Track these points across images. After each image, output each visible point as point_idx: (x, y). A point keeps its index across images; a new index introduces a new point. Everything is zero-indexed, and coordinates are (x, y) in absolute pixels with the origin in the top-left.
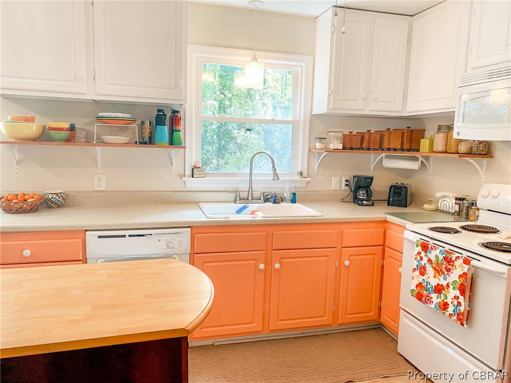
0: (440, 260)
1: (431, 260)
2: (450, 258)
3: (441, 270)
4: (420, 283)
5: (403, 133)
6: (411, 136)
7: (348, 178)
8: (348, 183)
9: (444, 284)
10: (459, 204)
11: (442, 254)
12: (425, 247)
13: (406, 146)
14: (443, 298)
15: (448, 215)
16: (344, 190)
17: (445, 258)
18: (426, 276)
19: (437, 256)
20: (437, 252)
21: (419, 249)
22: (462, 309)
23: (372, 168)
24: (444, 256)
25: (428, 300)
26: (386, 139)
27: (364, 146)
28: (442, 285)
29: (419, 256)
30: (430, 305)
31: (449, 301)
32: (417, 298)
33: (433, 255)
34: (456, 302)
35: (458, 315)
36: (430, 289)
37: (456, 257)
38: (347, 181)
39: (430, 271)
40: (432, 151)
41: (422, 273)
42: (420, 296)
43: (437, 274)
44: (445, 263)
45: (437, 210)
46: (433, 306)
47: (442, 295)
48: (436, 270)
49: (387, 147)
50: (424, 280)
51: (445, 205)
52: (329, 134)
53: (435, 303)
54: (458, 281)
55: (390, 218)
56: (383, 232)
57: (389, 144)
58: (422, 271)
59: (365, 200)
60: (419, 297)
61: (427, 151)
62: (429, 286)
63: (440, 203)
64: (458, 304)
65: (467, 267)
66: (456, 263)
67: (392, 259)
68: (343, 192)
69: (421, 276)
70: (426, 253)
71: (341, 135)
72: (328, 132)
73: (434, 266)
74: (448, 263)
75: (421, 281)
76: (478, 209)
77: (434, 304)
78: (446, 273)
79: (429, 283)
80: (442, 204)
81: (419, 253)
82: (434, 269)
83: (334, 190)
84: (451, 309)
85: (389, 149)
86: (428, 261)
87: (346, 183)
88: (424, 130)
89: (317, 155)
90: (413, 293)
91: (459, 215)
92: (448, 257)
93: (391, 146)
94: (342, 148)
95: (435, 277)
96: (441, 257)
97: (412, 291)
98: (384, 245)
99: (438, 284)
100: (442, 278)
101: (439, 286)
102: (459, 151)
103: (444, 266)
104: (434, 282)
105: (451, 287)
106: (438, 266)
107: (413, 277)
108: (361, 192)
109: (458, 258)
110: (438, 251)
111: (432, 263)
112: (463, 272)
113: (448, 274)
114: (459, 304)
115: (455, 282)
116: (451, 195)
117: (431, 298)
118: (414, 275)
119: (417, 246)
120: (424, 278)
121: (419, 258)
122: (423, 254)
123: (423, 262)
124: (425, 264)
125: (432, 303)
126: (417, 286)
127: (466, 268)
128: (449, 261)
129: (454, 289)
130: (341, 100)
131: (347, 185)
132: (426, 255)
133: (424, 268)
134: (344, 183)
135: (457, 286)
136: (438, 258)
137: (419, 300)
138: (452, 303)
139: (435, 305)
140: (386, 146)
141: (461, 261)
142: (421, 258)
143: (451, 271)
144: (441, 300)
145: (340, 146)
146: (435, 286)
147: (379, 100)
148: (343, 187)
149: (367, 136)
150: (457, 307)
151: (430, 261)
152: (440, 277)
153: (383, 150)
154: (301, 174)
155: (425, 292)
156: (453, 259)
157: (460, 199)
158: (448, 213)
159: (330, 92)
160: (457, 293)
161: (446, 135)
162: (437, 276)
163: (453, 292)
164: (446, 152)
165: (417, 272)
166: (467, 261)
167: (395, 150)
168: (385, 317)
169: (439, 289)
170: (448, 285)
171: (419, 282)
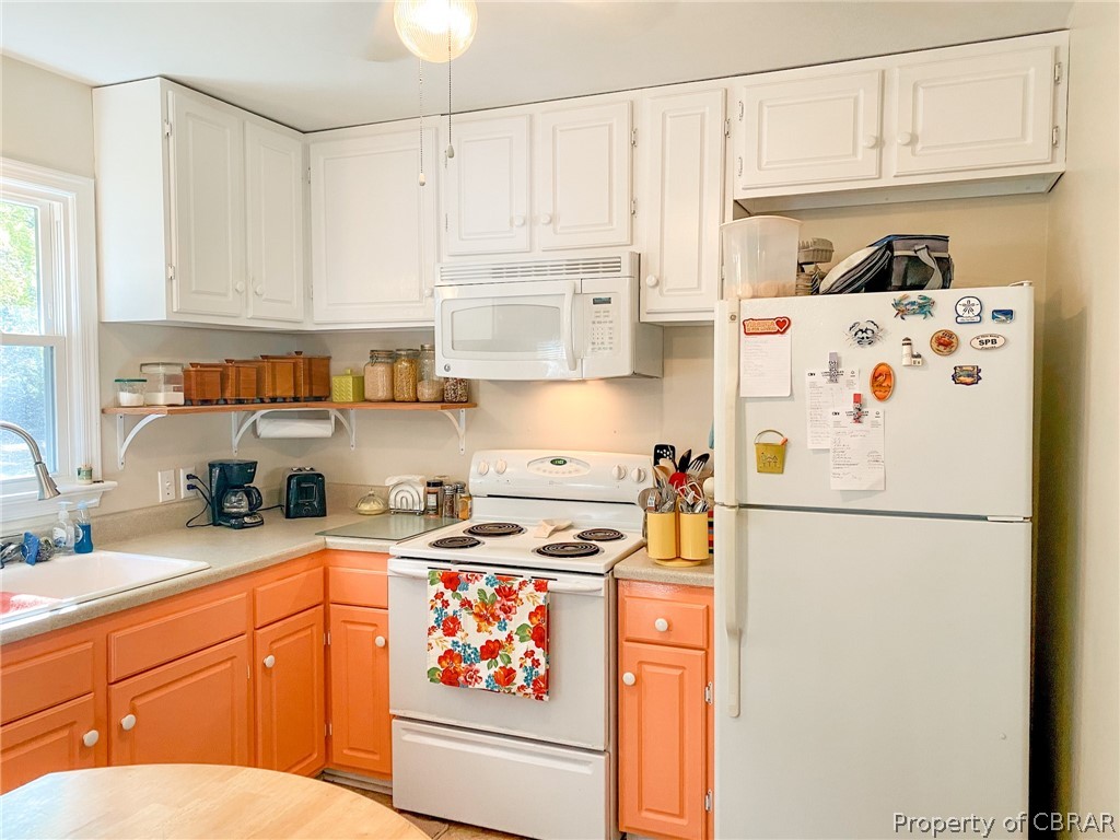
0: (488, 596)
1: (469, 602)
2: (510, 589)
3: (493, 615)
4: (449, 653)
5: (295, 365)
6: (310, 370)
7: (191, 471)
8: (192, 482)
9: (502, 636)
10: (436, 493)
11: (492, 586)
12: (452, 581)
13: (303, 392)
14: (501, 664)
15: (412, 516)
16: (186, 500)
17: (498, 591)
18: (459, 634)
19: (481, 592)
20: (481, 583)
21: (440, 586)
22: (542, 670)
23: (235, 441)
24: (497, 587)
25: (472, 678)
26: (268, 378)
27: (228, 395)
28: (497, 641)
29: (439, 602)
30: (477, 686)
31: (515, 665)
32: (444, 683)
33: (471, 593)
34: (529, 663)
35: (535, 682)
36: (473, 656)
37: (520, 584)
38: (189, 477)
39: (468, 622)
40: (361, 397)
41: (450, 632)
42: (451, 674)
43: (484, 624)
44: (499, 598)
45: (387, 511)
46: (483, 685)
47: (498, 659)
48: (480, 616)
49: (271, 394)
50: (455, 643)
51: (404, 500)
52: (145, 369)
53: (485, 678)
54: (529, 623)
55: (334, 542)
56: (322, 574)
57: (274, 390)
58: (450, 626)
59: (247, 515)
60: (450, 678)
61: (351, 399)
62: (469, 651)
63: (392, 497)
64: (533, 665)
65: (542, 595)
66: (521, 595)
67: (349, 627)
68: (187, 505)
69: (447, 638)
70: (454, 591)
71: (178, 371)
72: (142, 365)
73: (476, 610)
74: (506, 597)
75: (450, 647)
76: (470, 497)
77: (484, 680)
78: (502, 617)
79: (469, 646)
80: (398, 499)
81: (439, 595)
82: (477, 615)
83: (165, 504)
84: (520, 679)
85: (274, 400)
86: (462, 605)
87: (189, 482)
88: (329, 358)
89: (119, 422)
90: (434, 675)
91: (437, 513)
92: (504, 588)
93: (278, 393)
94: (183, 403)
95: (479, 630)
96: (490, 591)
97: (431, 672)
98: (325, 602)
99: (488, 642)
100: (494, 628)
101: (491, 645)
102: (421, 398)
103: (498, 606)
104: (478, 641)
105: (516, 638)
106: (486, 609)
107: (430, 644)
108: (233, 499)
109: (523, 584)
110: (483, 581)
111: (471, 606)
112: (537, 605)
113: (508, 617)
114: (536, 663)
115: (522, 627)
116: (418, 478)
117: (477, 671)
118: (430, 641)
119: (432, 583)
120: (455, 639)
121: (439, 605)
122: (448, 594)
123: (449, 611)
124: (455, 612)
125: (479, 680)
126: (441, 659)
127: (541, 598)
128: (506, 593)
129: (522, 640)
130: (196, 292)
131: (190, 487)
132: (456, 595)
133: (454, 620)
134: (184, 483)
135: (528, 632)
136: (485, 595)
137: (451, 684)
138: (521, 666)
139: (487, 681)
140: (268, 393)
141: (530, 588)
142: (446, 604)
143: (513, 611)
144: (497, 669)
145: (179, 398)
146: (482, 648)
147: (264, 297)
148: (183, 492)
149: (232, 373)
150: (532, 670)
151: (466, 604)
152: (490, 628)
153: (262, 401)
154: (90, 472)
155: (463, 665)
156: (516, 587)
157: (435, 485)
158: (412, 513)
159: (171, 274)
160: (531, 644)
161: (389, 369)
162: (483, 628)
163: (520, 648)
164: (393, 400)
165: (439, 633)
166: (540, 586)
167: (284, 400)
168: (345, 752)
169: (490, 651)
170: (510, 638)
171: (445, 649)
